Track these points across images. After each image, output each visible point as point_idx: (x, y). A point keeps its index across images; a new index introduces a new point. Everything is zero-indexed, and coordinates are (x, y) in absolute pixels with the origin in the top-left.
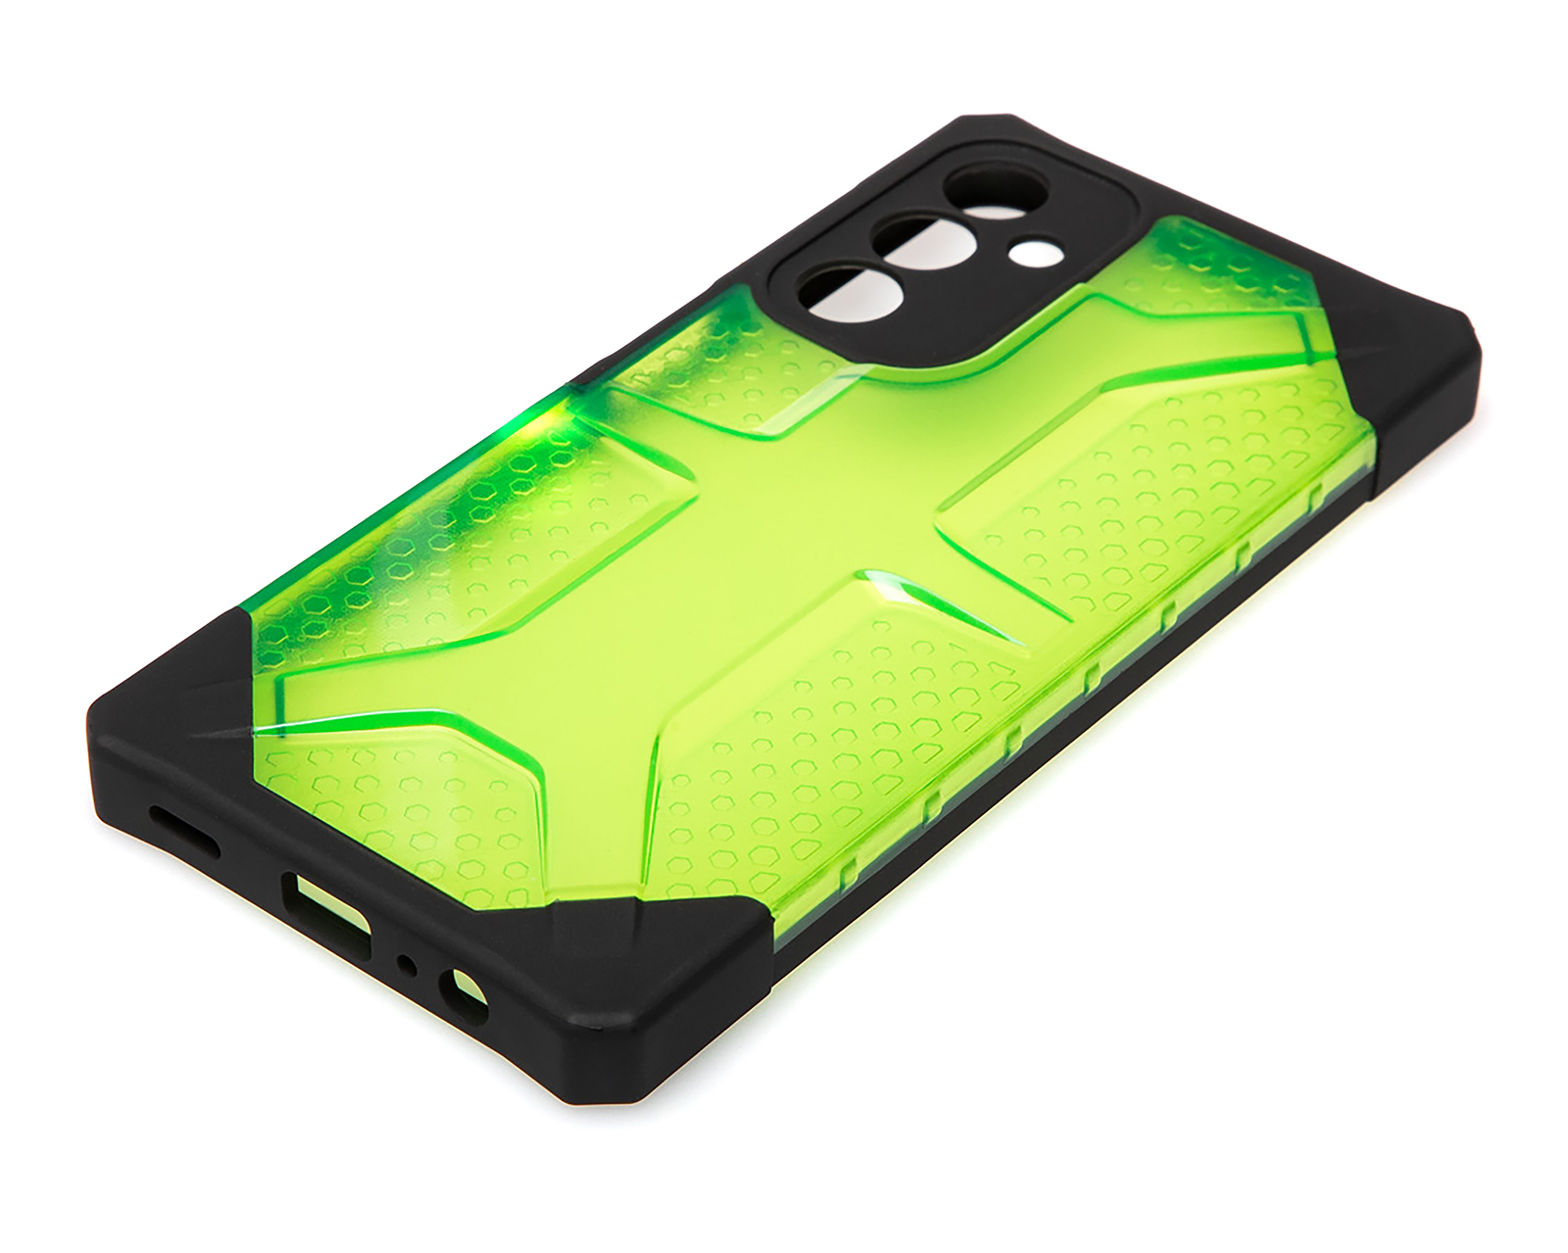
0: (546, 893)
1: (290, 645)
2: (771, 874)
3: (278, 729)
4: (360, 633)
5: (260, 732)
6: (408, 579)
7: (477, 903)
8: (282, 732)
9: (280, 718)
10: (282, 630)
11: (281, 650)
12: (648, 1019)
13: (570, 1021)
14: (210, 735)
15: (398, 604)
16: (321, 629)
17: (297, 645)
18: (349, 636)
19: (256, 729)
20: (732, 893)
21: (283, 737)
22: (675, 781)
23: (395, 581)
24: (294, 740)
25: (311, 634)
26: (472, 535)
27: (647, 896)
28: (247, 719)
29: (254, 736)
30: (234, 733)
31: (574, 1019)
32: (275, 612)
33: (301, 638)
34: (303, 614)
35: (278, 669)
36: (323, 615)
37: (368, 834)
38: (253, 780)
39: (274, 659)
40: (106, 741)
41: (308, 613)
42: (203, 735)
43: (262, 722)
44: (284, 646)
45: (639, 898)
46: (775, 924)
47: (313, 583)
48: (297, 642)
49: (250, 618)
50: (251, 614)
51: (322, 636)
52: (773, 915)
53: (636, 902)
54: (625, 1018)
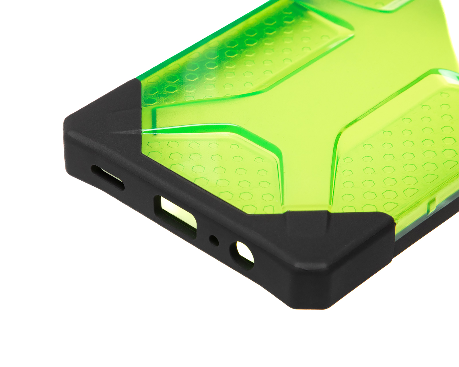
0: (283, 208)
1: (160, 95)
2: (394, 203)
3: (153, 131)
4: (193, 91)
5: (145, 132)
6: (215, 69)
7: (249, 211)
8: (155, 133)
9: (154, 125)
10: (156, 89)
11: (155, 97)
12: (334, 267)
13: (295, 266)
14: (121, 133)
15: (210, 79)
16: (173, 89)
17: (164, 96)
18: (187, 92)
19: (143, 130)
20: (375, 210)
21: (155, 134)
22: (345, 160)
23: (209, 69)
24: (161, 136)
25: (169, 91)
26: (246, 51)
27: (333, 210)
28: (139, 126)
29: (142, 134)
30: (133, 132)
31: (298, 265)
32: (152, 82)
33: (164, 93)
34: (166, 82)
35: (153, 106)
36: (175, 83)
37: (196, 179)
38: (141, 153)
39: (152, 101)
40: (72, 134)
41: (168, 82)
42: (118, 132)
43: (146, 128)
44: (156, 95)
45: (329, 211)
46: (396, 226)
47: (170, 69)
48: (162, 94)
49: (140, 83)
50: (142, 82)
51: (174, 92)
52: (395, 222)
53: (327, 213)
54: (323, 266)
